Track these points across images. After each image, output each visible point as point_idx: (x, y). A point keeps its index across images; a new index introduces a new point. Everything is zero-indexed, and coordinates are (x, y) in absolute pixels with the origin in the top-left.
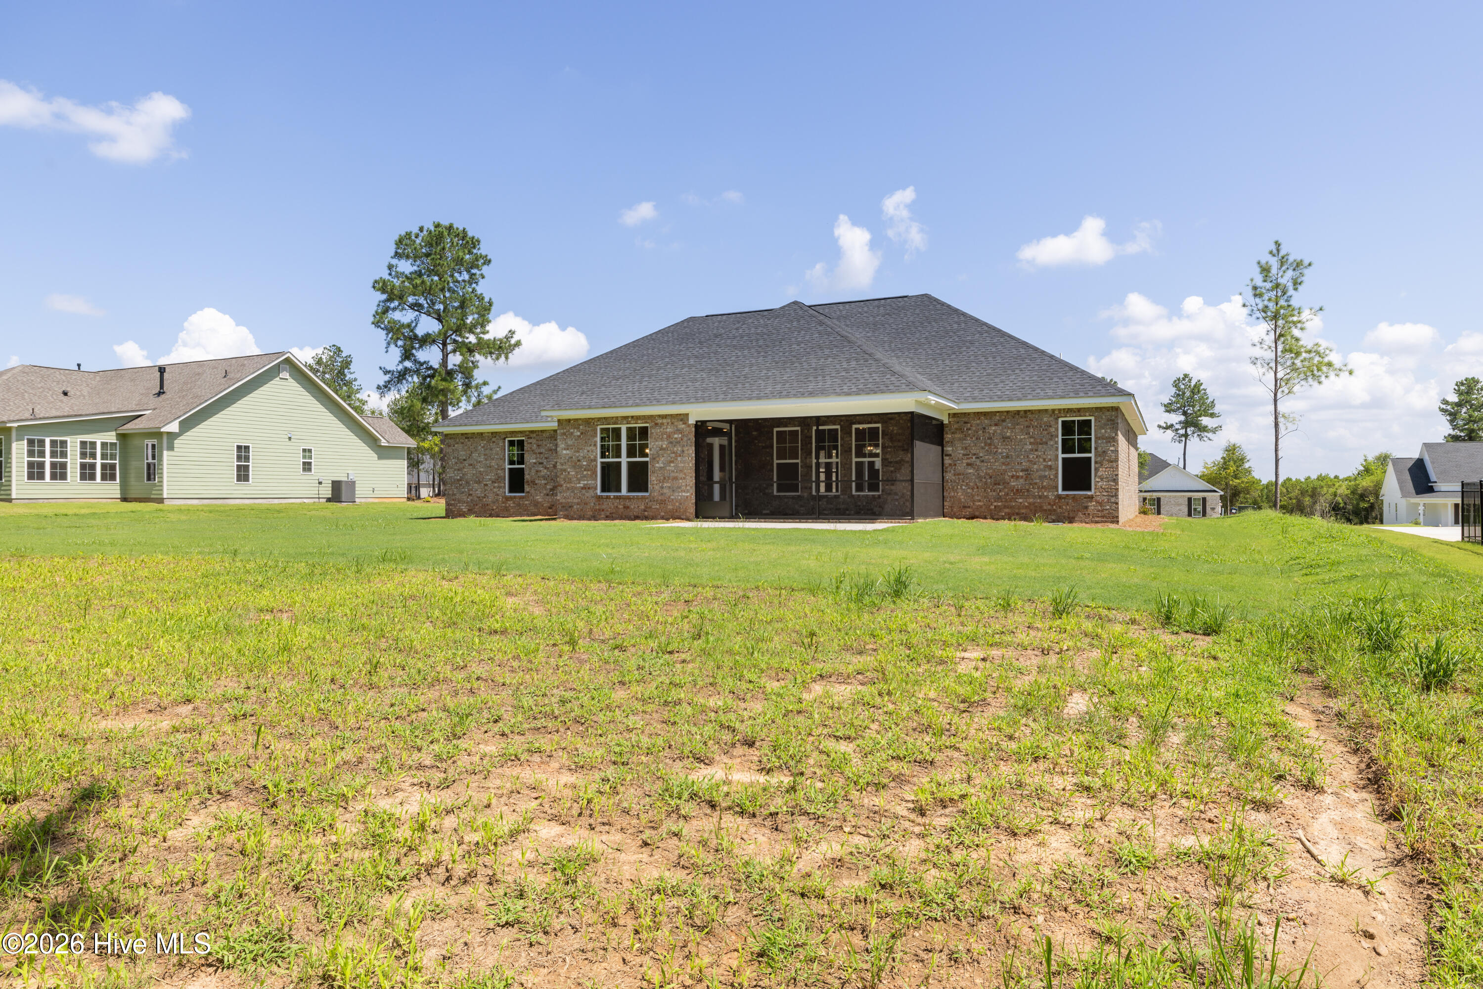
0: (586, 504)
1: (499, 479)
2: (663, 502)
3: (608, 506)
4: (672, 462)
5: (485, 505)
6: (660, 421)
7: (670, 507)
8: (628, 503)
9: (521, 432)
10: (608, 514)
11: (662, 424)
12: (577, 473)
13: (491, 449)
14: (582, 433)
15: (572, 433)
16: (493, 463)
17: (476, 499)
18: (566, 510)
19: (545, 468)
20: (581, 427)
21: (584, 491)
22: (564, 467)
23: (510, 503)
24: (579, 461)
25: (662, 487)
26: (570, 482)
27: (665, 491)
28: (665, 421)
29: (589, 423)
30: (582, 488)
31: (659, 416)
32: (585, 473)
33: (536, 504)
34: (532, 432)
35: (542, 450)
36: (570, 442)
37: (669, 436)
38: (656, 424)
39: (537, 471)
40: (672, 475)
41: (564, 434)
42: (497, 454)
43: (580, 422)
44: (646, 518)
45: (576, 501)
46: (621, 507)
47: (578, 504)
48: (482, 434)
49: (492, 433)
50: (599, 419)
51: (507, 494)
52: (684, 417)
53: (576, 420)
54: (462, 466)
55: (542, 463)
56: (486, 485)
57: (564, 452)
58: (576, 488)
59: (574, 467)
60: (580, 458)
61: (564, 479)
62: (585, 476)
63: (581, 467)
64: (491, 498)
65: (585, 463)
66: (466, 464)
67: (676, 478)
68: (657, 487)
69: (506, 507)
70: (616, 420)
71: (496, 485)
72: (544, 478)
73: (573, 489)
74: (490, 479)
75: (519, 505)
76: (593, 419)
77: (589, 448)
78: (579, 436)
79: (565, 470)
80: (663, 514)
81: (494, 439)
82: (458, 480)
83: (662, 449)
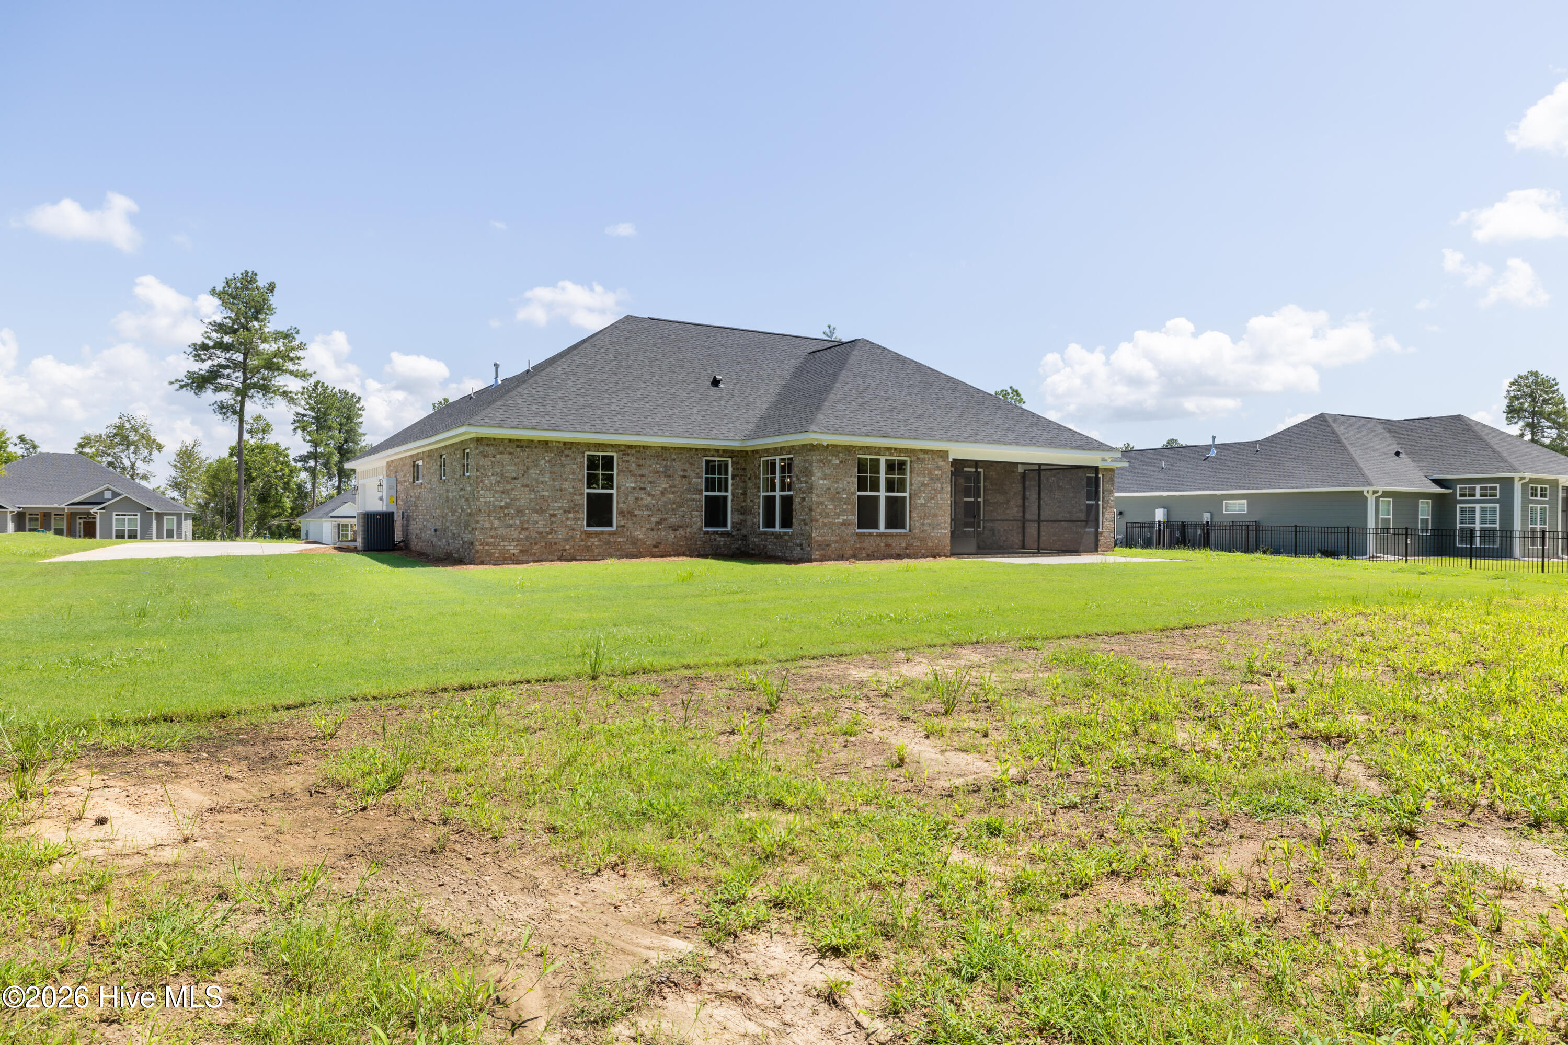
0: (845, 542)
1: (574, 508)
2: (923, 540)
3: (870, 543)
4: (933, 498)
5: (549, 545)
6: (921, 456)
7: (930, 544)
8: (890, 541)
9: (612, 446)
10: (869, 553)
11: (924, 459)
12: (835, 506)
13: (563, 466)
14: (841, 462)
15: (830, 461)
16: (566, 485)
17: (534, 535)
18: (823, 549)
19: (649, 495)
20: (841, 455)
21: (843, 528)
22: (821, 499)
23: (595, 541)
24: (838, 493)
25: (923, 524)
26: (827, 516)
27: (926, 528)
28: (926, 456)
29: (849, 452)
30: (842, 524)
31: (921, 451)
32: (845, 507)
33: (635, 542)
34: (630, 447)
35: (645, 472)
36: (828, 471)
37: (930, 473)
38: (918, 459)
39: (637, 499)
40: (933, 511)
41: (821, 461)
42: (573, 473)
43: (840, 449)
44: (909, 556)
45: (834, 538)
46: (883, 545)
47: (836, 542)
48: (547, 443)
49: (565, 443)
50: (861, 448)
51: (586, 529)
52: (943, 454)
53: (835, 446)
54: (509, 487)
55: (644, 489)
56: (554, 515)
57: (821, 482)
58: (835, 523)
59: (832, 500)
60: (840, 490)
61: (821, 514)
62: (844, 511)
63: (841, 500)
64: (562, 533)
65: (845, 496)
66: (517, 483)
67: (935, 515)
68: (918, 524)
69: (586, 546)
70: (879, 450)
71: (570, 515)
72: (648, 508)
73: (830, 526)
74: (560, 508)
75: (608, 543)
76: (854, 447)
77: (849, 479)
78: (839, 465)
79: (822, 503)
80: (923, 551)
81: (567, 452)
82: (501, 508)
83: (923, 485)
